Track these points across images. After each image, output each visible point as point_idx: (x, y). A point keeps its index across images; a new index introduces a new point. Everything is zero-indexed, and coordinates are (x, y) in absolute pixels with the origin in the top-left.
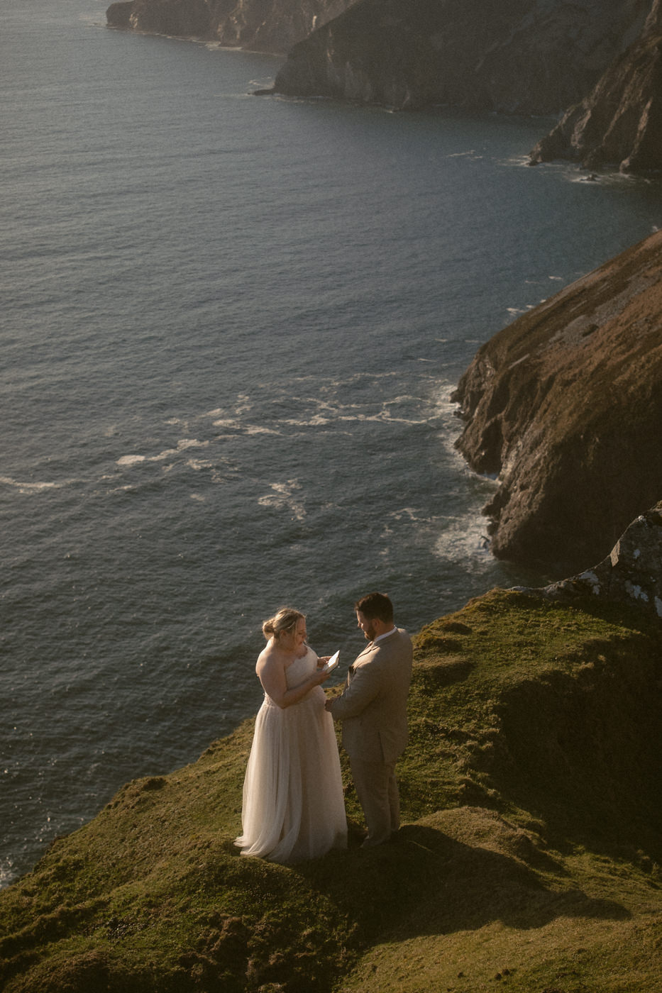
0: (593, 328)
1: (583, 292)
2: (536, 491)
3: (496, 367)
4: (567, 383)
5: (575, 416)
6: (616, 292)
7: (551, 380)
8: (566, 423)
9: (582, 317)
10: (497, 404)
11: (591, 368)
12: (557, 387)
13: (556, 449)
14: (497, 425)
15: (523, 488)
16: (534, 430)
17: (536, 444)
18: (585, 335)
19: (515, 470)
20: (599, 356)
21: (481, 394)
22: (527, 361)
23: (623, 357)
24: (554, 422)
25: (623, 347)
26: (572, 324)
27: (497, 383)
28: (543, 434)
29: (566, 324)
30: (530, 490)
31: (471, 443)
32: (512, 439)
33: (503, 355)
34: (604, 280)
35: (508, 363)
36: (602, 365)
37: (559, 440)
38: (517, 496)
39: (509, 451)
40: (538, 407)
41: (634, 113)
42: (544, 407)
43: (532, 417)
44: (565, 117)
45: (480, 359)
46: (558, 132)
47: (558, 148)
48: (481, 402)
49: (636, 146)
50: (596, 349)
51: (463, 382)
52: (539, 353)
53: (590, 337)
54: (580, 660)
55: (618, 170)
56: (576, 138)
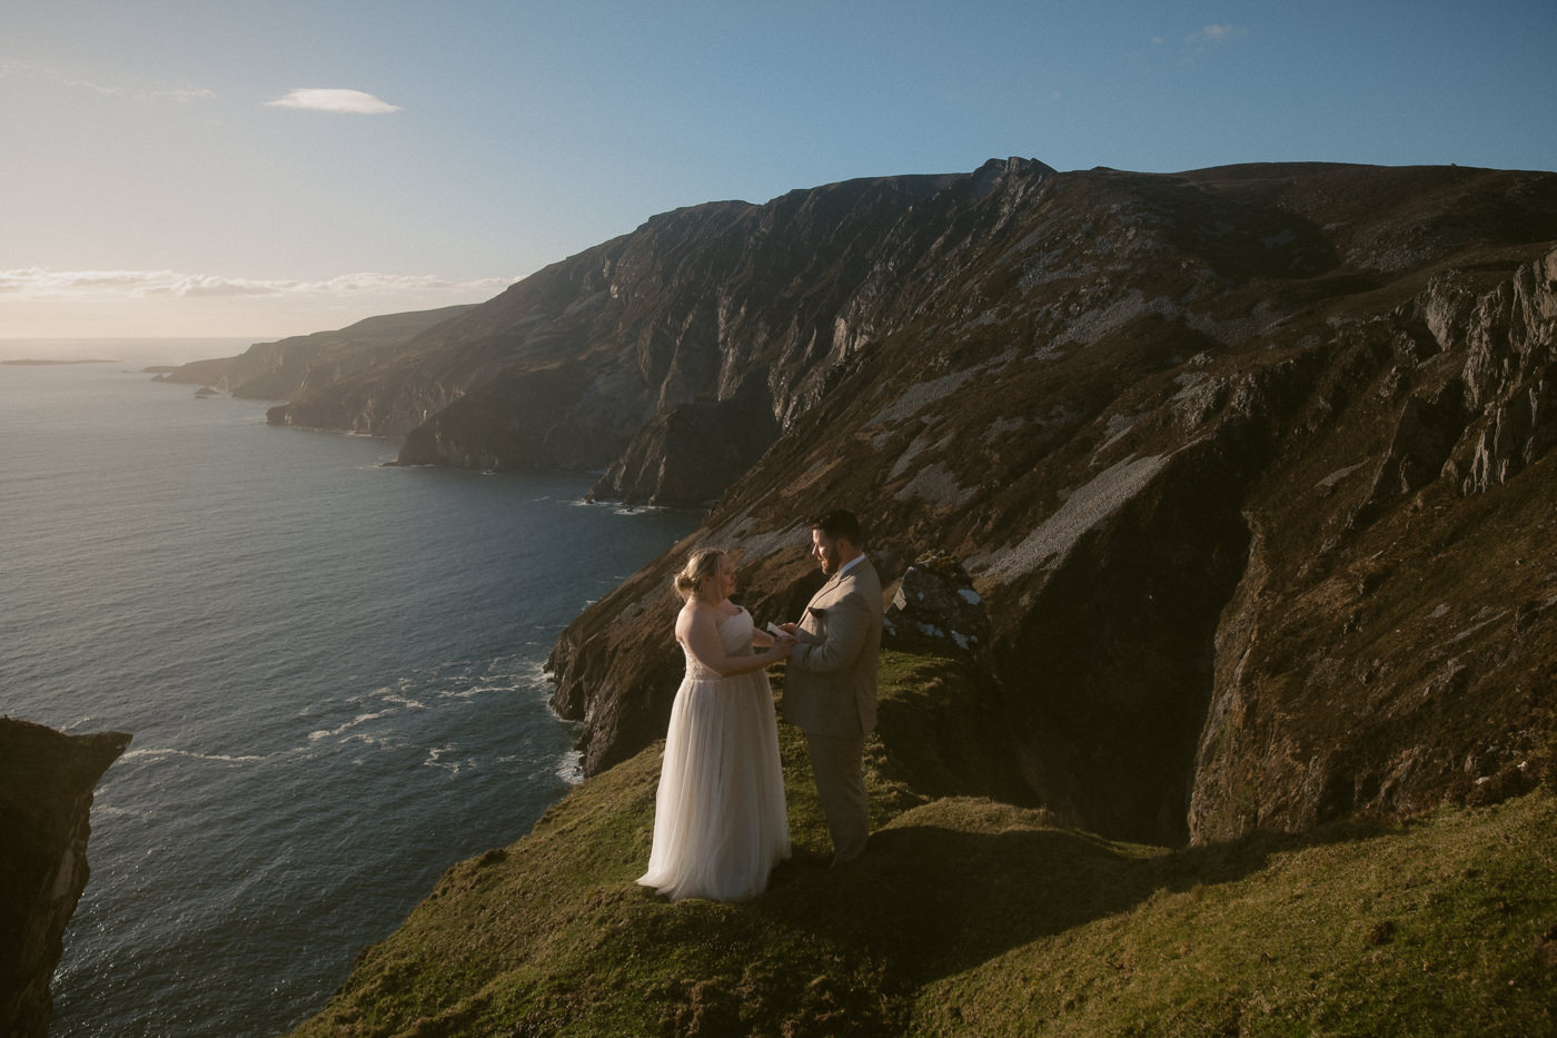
0: (642, 611)
1: (632, 586)
2: (612, 730)
3: (575, 644)
4: (627, 651)
5: (635, 673)
6: (655, 585)
7: (616, 649)
8: (628, 678)
9: (632, 604)
10: (578, 670)
11: (643, 639)
12: (619, 654)
13: (624, 698)
14: (579, 685)
15: (602, 728)
16: (606, 686)
17: (609, 695)
18: (636, 616)
19: (595, 717)
20: (648, 630)
21: (566, 664)
22: (597, 637)
23: (664, 629)
24: (620, 680)
25: (664, 622)
26: (627, 609)
27: (577, 655)
28: (613, 689)
29: (623, 610)
30: (608, 729)
31: (561, 701)
32: (591, 694)
33: (580, 635)
34: (646, 577)
35: (583, 641)
36: (650, 635)
37: (625, 691)
38: (598, 735)
39: (589, 703)
40: (608, 669)
41: (655, 465)
42: (612, 668)
43: (604, 677)
44: (609, 470)
45: (564, 640)
46: (604, 480)
47: (605, 492)
48: (566, 669)
49: (659, 487)
50: (645, 625)
51: (553, 657)
52: (605, 631)
53: (639, 617)
54: (920, 681)
55: (647, 504)
56: (617, 484)
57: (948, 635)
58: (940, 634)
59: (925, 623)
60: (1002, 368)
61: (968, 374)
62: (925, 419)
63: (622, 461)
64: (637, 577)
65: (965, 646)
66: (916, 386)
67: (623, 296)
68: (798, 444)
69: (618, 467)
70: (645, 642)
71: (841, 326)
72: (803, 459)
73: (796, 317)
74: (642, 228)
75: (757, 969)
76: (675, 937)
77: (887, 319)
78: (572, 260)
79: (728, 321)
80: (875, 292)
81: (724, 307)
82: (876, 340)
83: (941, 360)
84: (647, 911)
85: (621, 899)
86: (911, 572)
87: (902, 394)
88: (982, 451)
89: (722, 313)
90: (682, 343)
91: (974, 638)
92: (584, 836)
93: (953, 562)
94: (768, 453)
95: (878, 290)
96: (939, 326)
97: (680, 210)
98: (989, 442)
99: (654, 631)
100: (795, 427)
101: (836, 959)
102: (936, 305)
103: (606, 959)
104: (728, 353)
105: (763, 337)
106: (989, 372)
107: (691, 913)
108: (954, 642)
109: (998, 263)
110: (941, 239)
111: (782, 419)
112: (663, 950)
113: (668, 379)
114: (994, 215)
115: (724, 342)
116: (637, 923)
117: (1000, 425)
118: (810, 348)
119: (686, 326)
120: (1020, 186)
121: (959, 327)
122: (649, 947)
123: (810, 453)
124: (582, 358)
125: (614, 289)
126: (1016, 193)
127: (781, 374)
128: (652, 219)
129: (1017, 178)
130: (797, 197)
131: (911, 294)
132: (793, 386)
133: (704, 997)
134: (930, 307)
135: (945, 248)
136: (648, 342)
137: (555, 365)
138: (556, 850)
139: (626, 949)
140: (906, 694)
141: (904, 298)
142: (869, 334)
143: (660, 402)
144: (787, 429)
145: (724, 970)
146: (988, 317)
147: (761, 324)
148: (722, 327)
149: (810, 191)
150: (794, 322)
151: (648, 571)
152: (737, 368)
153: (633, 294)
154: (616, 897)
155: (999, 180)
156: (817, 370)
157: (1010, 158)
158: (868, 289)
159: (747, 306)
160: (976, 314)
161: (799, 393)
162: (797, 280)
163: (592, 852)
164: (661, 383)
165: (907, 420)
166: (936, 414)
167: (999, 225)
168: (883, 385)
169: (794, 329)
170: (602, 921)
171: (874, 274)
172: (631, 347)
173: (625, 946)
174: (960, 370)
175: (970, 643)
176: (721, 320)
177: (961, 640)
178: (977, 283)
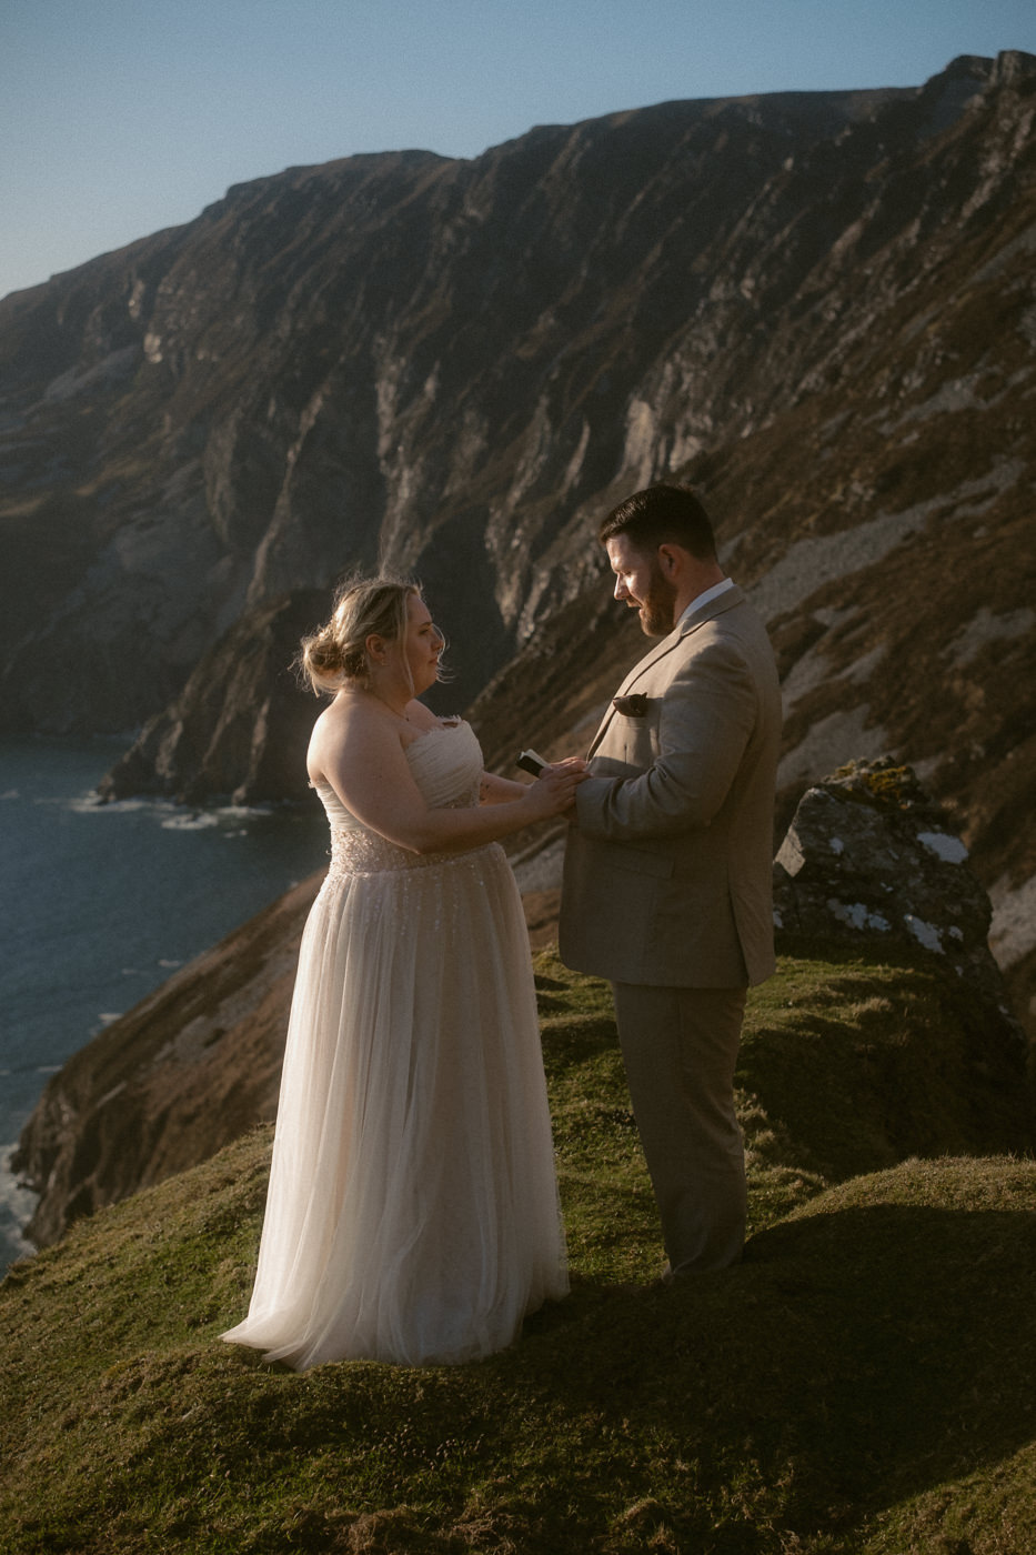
0: (219, 1034)
1: (198, 982)
3: (76, 1106)
4: (188, 1120)
6: (249, 976)
7: (163, 1119)
9: (200, 1020)
10: (83, 1163)
11: (222, 1093)
12: (173, 1128)
18: (208, 1044)
20: (233, 1074)
21: (57, 1150)
22: (122, 1093)
26: (188, 1030)
27: (80, 1130)
29: (177, 1032)
31: (47, 1227)
33: (85, 1087)
34: (227, 962)
35: (94, 1099)
36: (238, 1087)
40: (147, 1161)
41: (245, 721)
42: (156, 1159)
43: (139, 1178)
44: (145, 732)
45: (51, 1097)
46: (136, 756)
47: (136, 779)
48: (58, 1162)
49: (253, 768)
50: (227, 1065)
51: (28, 1137)
52: (142, 1077)
53: (214, 1048)
54: (840, 1002)
55: (228, 804)
56: (163, 764)
57: (898, 926)
58: (879, 922)
59: (849, 900)
60: (989, 504)
61: (916, 518)
62: (823, 616)
63: (173, 712)
64: (206, 961)
65: (938, 947)
66: (802, 545)
67: (174, 357)
68: (551, 671)
69: (166, 725)
70: (226, 1101)
71: (642, 420)
72: (562, 705)
73: (544, 401)
74: (213, 212)
75: (498, 1489)
76: (309, 1437)
77: (741, 402)
78: (62, 282)
79: (401, 405)
80: (713, 345)
81: (390, 380)
82: (718, 447)
83: (857, 487)
84: (243, 1388)
85: (184, 1371)
86: (815, 798)
87: (775, 561)
88: (945, 684)
89: (386, 393)
90: (300, 457)
91: (956, 932)
92: (100, 1287)
93: (904, 779)
94: (487, 693)
95: (721, 340)
96: (851, 417)
97: (294, 172)
98: (960, 662)
99: (246, 1076)
100: (544, 636)
101: (680, 1465)
102: (846, 370)
103: (152, 1482)
104: (399, 479)
105: (473, 444)
106: (959, 513)
107: (346, 1387)
108: (911, 940)
109: (977, 277)
110: (853, 231)
111: (516, 619)
112: (282, 1462)
113: (271, 535)
114: (967, 179)
115: (391, 455)
116: (223, 1413)
117: (984, 626)
118: (574, 467)
119: (308, 421)
120: (1021, 114)
121: (894, 416)
122: (250, 1457)
123: (577, 691)
124: (86, 491)
125: (152, 341)
126: (1015, 129)
127: (514, 522)
128: (235, 191)
129: (1016, 97)
130: (543, 143)
131: (791, 349)
132: (539, 548)
133: (378, 1542)
134: (833, 374)
135: (863, 248)
136: (228, 457)
137: (28, 507)
138: (36, 1319)
139: (198, 1462)
140: (813, 1023)
141: (776, 354)
142: (701, 434)
143: (256, 586)
144: (528, 640)
145: (425, 1494)
146: (958, 395)
147: (469, 417)
148: (386, 422)
149: (571, 129)
150: (540, 412)
151: (233, 949)
152: (421, 510)
153: (193, 354)
154: (174, 1368)
155: (978, 100)
156: (591, 515)
157: (1002, 54)
158: (699, 337)
159: (441, 377)
160: (931, 390)
161: (553, 563)
162: (546, 321)
163: (117, 1313)
164: (255, 545)
165: (787, 617)
166: (844, 608)
167: (980, 198)
168: (732, 544)
169: (540, 426)
170: (142, 1415)
171: (710, 307)
172: (190, 467)
173: (195, 1456)
174: (898, 510)
175: (948, 942)
176: (385, 407)
177: (927, 935)
178: (933, 320)
